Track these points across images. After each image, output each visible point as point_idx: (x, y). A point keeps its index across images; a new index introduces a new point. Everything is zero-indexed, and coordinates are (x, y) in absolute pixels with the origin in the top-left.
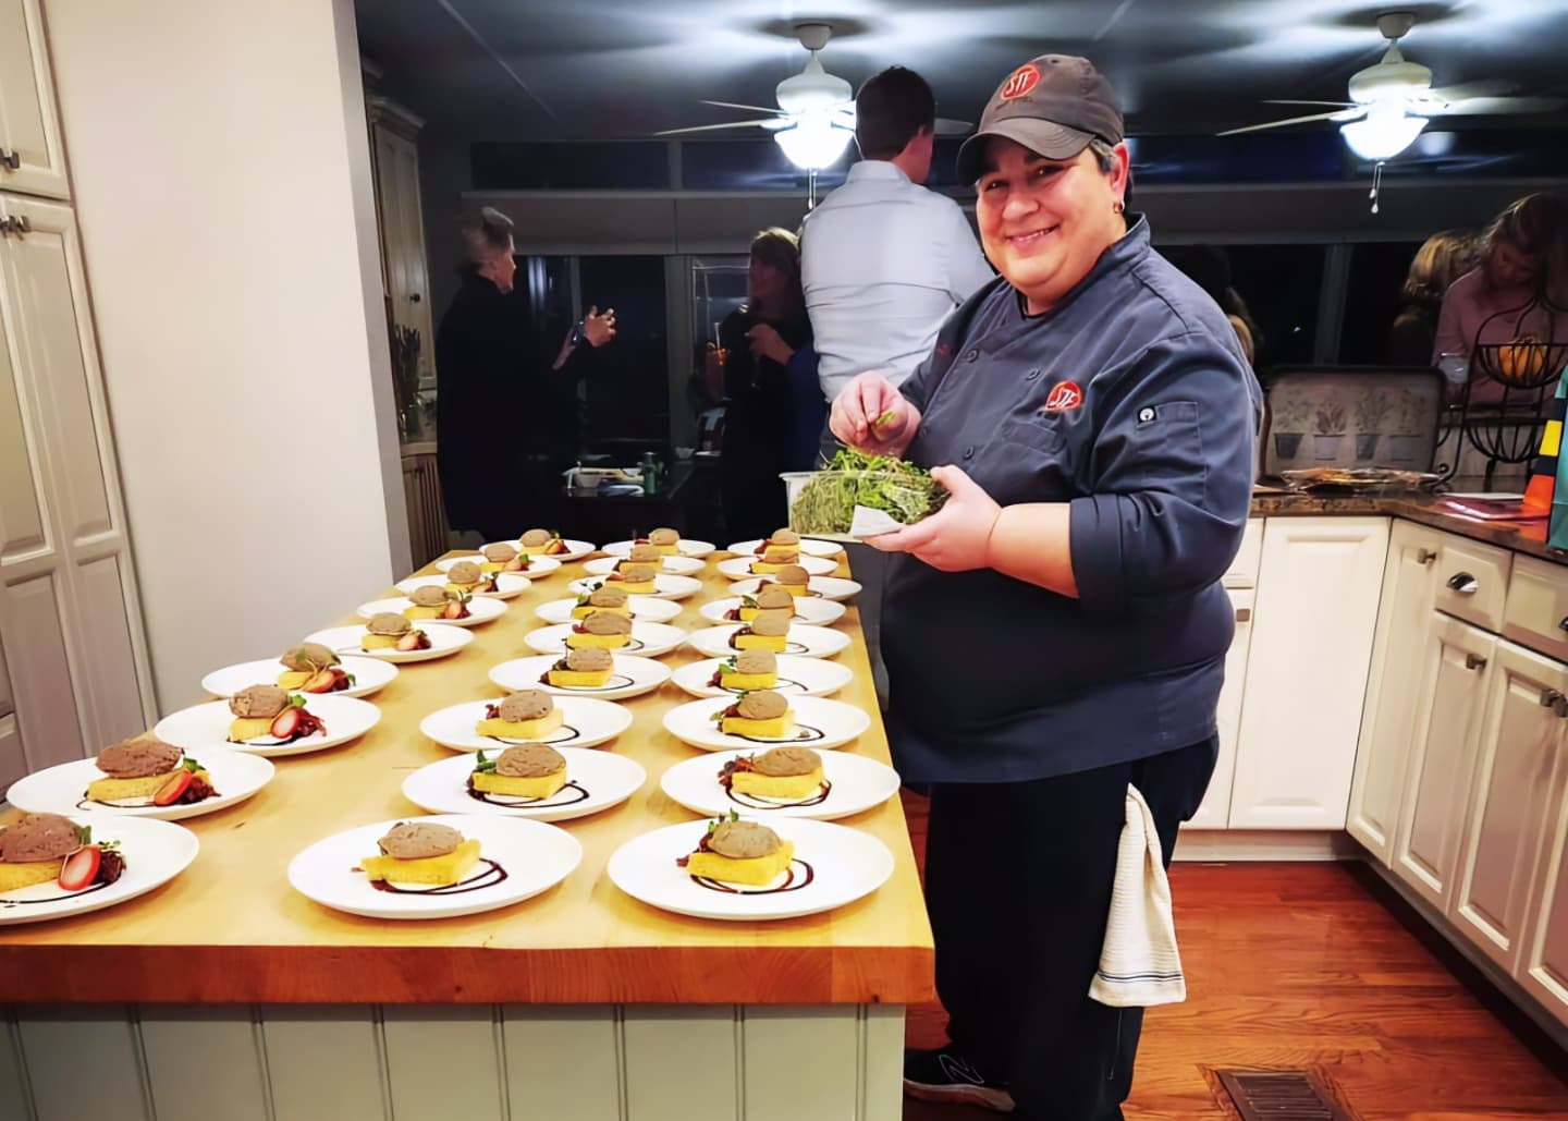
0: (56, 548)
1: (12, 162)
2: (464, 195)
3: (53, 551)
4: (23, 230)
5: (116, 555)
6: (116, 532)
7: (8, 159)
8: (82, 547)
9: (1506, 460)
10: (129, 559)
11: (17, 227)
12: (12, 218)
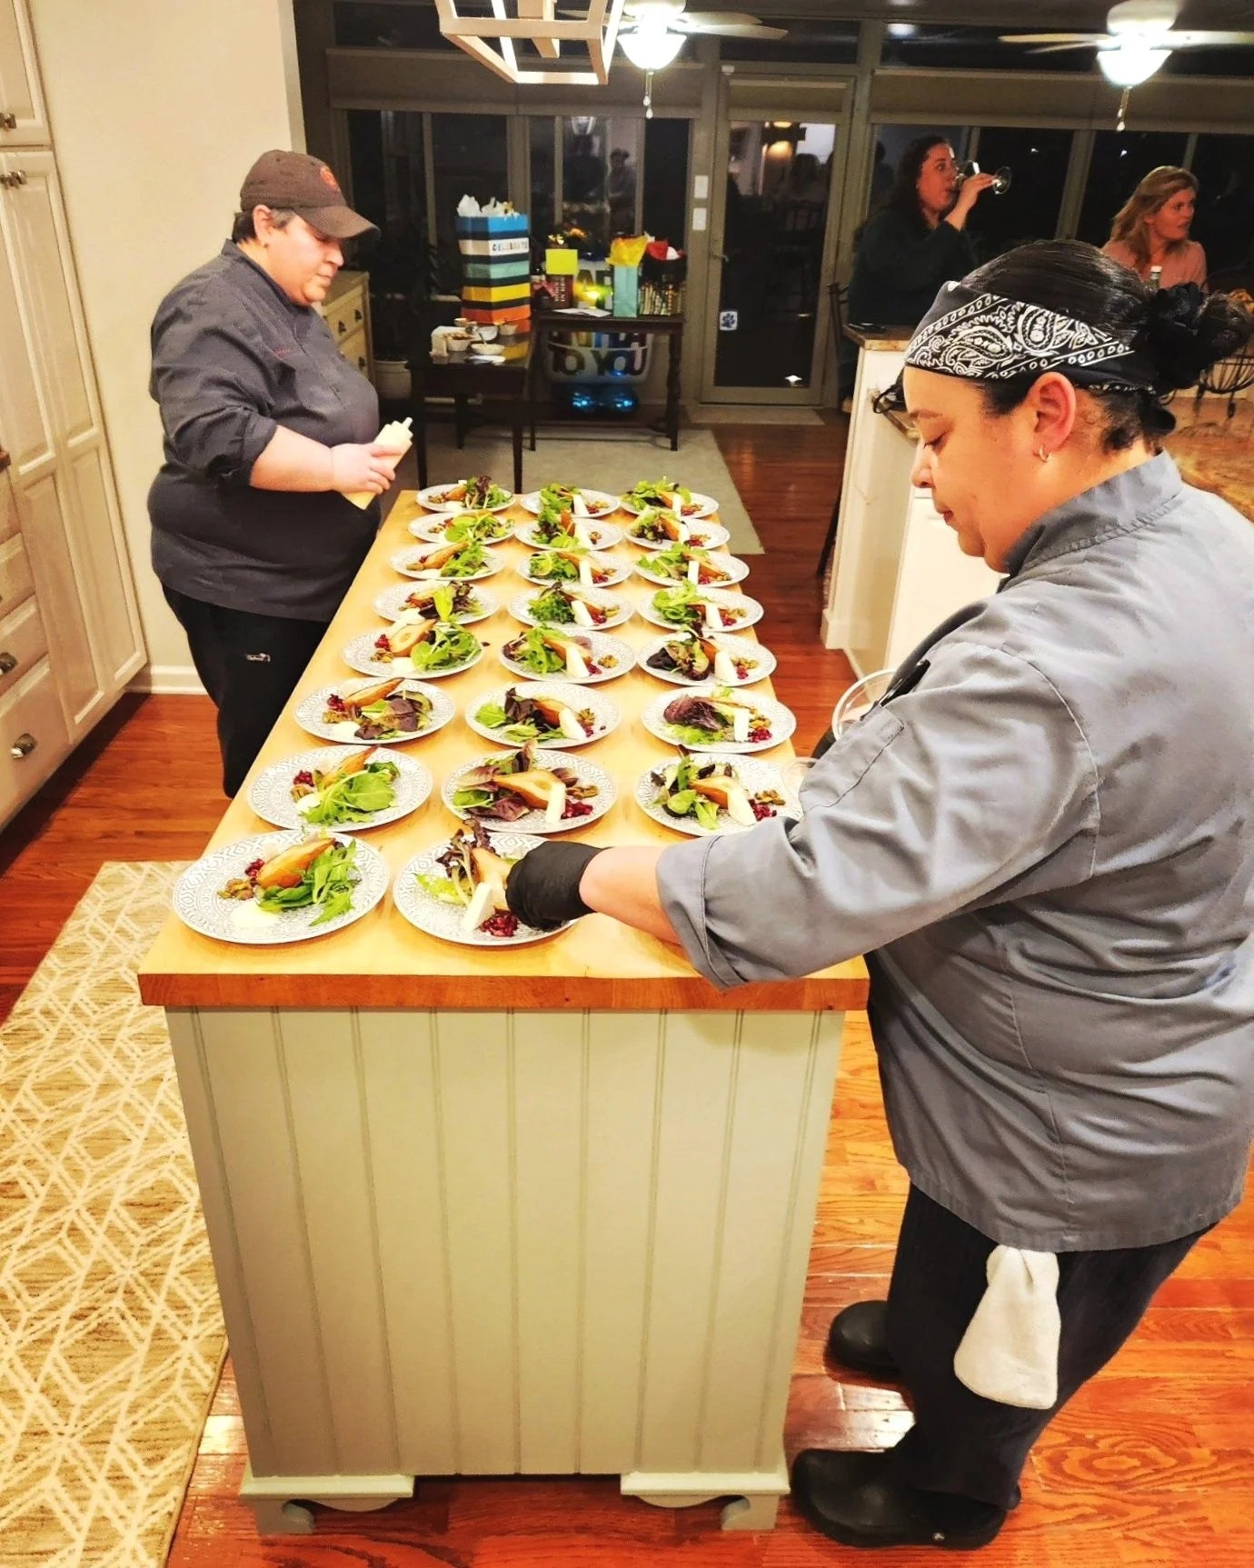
0: (56, 453)
1: (10, 123)
2: (328, 51)
3: (54, 455)
4: (21, 183)
5: (97, 450)
6: (96, 430)
7: (8, 121)
8: (76, 446)
9: (1213, 390)
10: (107, 454)
11: (14, 181)
12: (13, 173)
